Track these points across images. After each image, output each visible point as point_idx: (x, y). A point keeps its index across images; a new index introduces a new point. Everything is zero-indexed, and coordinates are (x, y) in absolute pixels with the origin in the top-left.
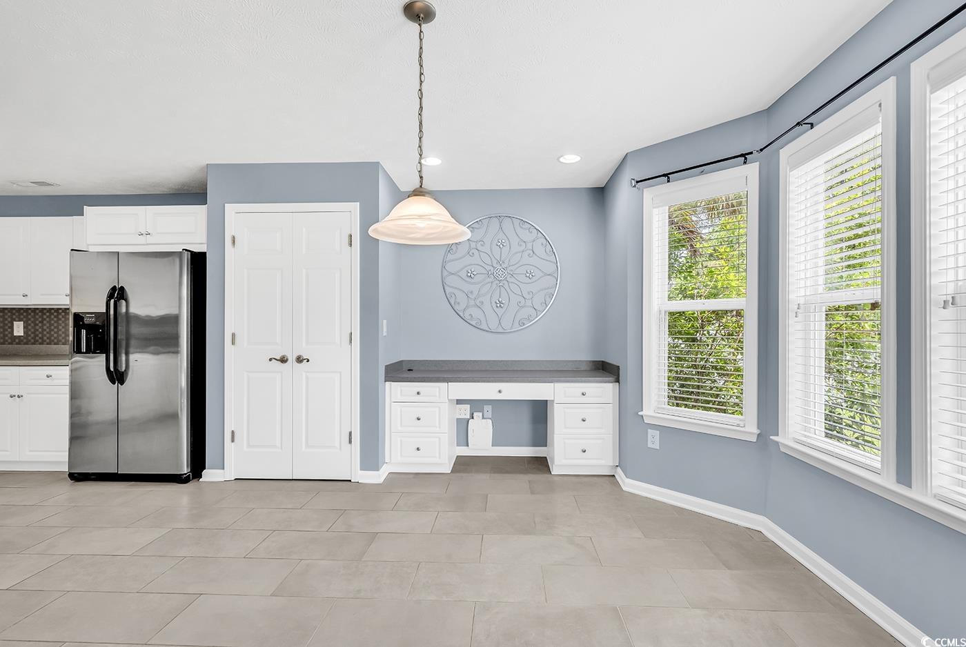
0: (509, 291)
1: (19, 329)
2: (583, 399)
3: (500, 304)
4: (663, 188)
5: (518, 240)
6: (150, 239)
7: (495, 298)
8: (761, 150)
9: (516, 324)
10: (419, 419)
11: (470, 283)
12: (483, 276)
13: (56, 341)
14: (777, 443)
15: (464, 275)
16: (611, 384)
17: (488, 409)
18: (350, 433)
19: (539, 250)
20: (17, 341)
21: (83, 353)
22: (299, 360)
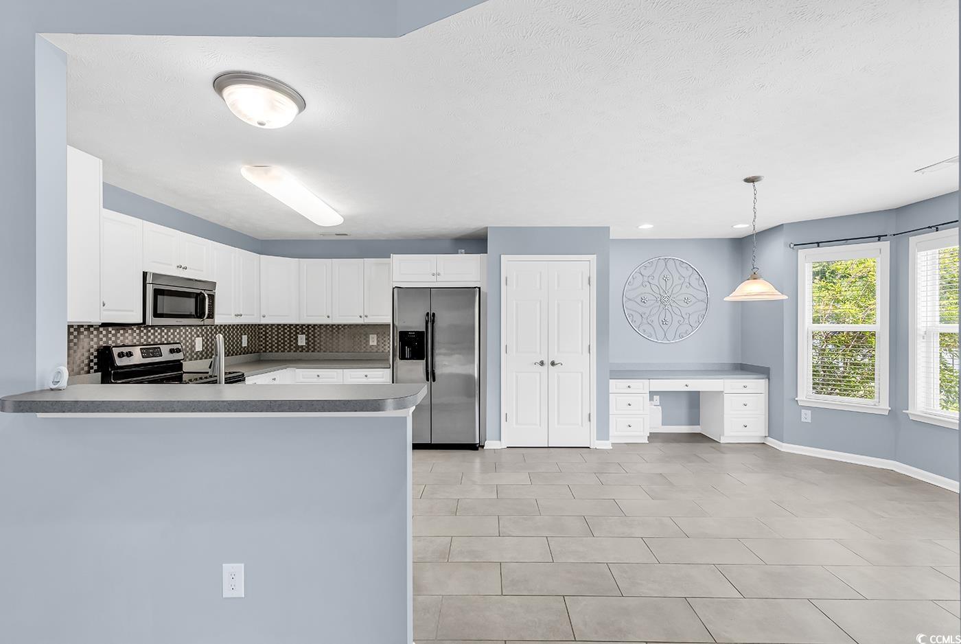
0: (672, 313)
1: (302, 340)
2: (745, 390)
3: (664, 322)
4: (815, 250)
5: (678, 275)
6: (439, 278)
7: (662, 318)
8: (894, 235)
9: (677, 336)
10: (629, 405)
11: (642, 306)
12: (652, 302)
13: (318, 349)
14: (907, 414)
15: (639, 301)
16: (763, 380)
17: (657, 398)
18: (590, 414)
19: (694, 282)
20: (300, 349)
21: (407, 359)
22: (553, 364)
